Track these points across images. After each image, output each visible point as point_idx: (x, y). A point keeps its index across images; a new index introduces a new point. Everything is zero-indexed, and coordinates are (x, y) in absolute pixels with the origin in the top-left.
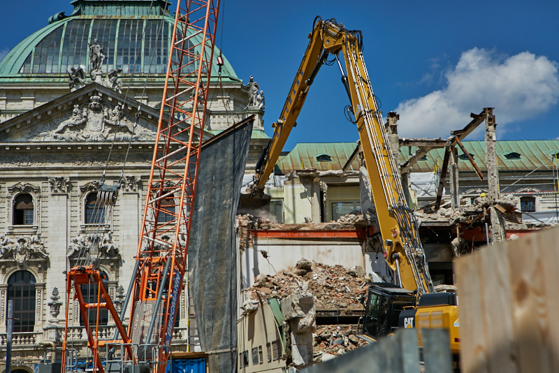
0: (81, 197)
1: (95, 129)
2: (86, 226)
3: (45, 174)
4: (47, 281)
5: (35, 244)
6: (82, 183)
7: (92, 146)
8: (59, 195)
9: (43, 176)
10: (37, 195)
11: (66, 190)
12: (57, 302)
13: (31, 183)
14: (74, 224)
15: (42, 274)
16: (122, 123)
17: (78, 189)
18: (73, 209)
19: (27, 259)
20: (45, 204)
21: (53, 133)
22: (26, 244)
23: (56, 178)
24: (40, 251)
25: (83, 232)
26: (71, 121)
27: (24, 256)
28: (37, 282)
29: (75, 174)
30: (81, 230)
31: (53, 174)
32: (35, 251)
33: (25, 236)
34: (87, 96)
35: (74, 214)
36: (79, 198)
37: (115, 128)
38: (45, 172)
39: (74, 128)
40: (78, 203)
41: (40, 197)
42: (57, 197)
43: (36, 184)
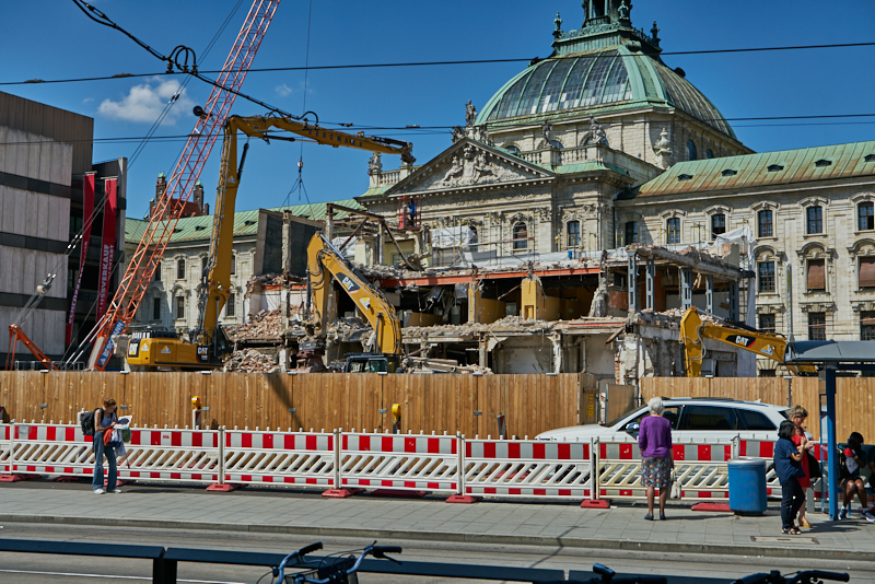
1: (468, 175)
7: (467, 190)
9: (436, 216)
10: (434, 230)
16: (487, 168)
21: (442, 181)
26: (453, 170)
29: (457, 213)
31: (443, 214)
34: (461, 149)
37: (483, 173)
38: (436, 213)
39: (456, 175)
43: (433, 223)
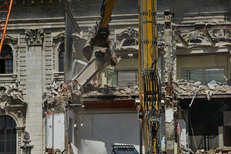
0: (54, 47)
2: (59, 74)
3: (22, 26)
4: (26, 125)
5: (14, 92)
6: (54, 34)
8: (35, 46)
9: (21, 28)
10: (16, 46)
11: (41, 41)
12: (27, 145)
13: (10, 35)
14: (49, 72)
15: (22, 119)
17: (52, 39)
18: (48, 58)
19: (8, 105)
20: (23, 54)
22: (6, 92)
23: (31, 30)
24: (19, 98)
25: (57, 80)
27: (5, 102)
28: (17, 126)
30: (54, 78)
31: (29, 26)
32: (14, 97)
33: (6, 84)
35: (49, 63)
36: (52, 48)
38: (21, 24)
40: (52, 52)
41: (18, 48)
42: (33, 48)
43: (14, 36)
